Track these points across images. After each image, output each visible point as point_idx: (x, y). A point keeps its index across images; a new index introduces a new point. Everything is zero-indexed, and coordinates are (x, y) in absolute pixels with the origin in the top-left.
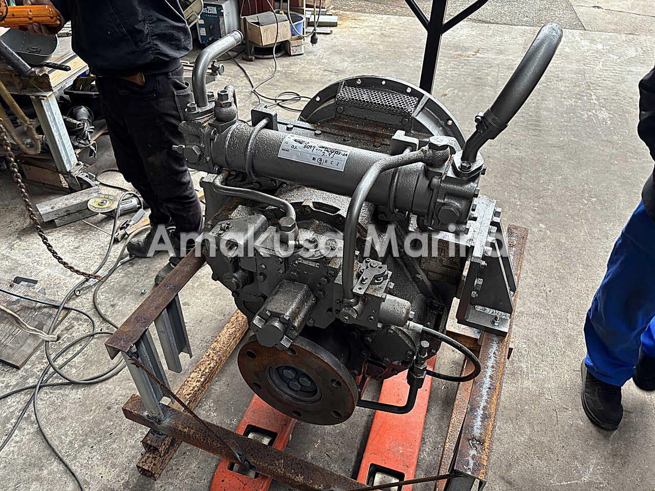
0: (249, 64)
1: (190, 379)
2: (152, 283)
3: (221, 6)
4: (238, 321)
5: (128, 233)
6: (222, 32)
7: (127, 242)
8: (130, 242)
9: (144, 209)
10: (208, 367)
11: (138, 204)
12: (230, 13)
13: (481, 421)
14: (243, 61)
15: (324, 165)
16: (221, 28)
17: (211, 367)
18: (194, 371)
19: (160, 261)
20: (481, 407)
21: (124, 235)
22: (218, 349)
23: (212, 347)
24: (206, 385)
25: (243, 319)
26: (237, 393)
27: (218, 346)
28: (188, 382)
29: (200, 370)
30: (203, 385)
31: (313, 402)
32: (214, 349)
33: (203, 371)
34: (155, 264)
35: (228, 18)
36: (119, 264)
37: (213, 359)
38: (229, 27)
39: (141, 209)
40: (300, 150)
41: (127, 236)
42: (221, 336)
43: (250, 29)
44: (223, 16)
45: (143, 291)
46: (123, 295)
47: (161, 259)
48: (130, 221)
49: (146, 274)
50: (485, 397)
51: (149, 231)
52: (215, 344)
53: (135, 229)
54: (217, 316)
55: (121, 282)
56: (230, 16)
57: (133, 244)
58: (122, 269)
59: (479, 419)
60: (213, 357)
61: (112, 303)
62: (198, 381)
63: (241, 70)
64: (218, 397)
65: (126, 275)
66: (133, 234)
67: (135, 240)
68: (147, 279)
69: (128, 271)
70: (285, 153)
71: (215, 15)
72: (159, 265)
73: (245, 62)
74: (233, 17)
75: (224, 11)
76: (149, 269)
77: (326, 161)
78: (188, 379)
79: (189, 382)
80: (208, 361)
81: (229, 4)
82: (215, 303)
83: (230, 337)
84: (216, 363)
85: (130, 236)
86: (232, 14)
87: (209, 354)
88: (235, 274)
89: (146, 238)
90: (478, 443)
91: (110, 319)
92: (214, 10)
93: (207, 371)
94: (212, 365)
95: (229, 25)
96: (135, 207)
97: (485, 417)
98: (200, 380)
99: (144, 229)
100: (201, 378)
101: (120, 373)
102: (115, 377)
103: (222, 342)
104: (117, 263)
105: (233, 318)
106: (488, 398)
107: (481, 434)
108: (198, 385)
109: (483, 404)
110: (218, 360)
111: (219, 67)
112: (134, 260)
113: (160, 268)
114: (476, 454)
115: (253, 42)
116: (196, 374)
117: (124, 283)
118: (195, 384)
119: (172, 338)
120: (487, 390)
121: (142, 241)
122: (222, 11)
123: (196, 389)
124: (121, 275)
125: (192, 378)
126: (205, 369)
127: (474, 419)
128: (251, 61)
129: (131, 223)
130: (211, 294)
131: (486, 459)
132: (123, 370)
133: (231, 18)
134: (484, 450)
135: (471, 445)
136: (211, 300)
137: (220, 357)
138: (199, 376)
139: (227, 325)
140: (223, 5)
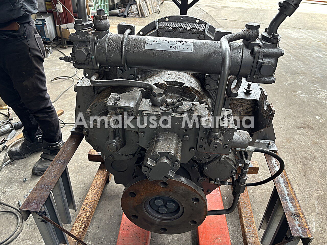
0: (65, 50)
1: (74, 228)
2: (30, 173)
3: (45, 20)
4: (98, 184)
5: (7, 145)
6: (46, 34)
7: (8, 151)
8: (10, 151)
9: (15, 130)
10: (85, 217)
11: (11, 128)
12: (50, 24)
13: (291, 203)
14: (61, 49)
15: (179, 50)
16: (45, 32)
17: (87, 217)
18: (76, 222)
19: (32, 159)
20: (286, 194)
21: (4, 147)
22: (89, 204)
23: (85, 203)
24: (86, 229)
25: (100, 182)
26: (105, 231)
27: (89, 202)
28: (73, 230)
29: (80, 220)
30: (84, 230)
31: (176, 219)
32: (86, 205)
33: (83, 220)
34: (30, 162)
35: (49, 26)
36: (4, 165)
37: (87, 211)
38: (50, 31)
39: (13, 130)
40: (160, 43)
41: (6, 147)
42: (89, 195)
43: (63, 31)
44: (46, 25)
45: (25, 179)
46: (10, 185)
47: (34, 158)
48: (7, 138)
49: (25, 169)
50: (285, 189)
51: (23, 141)
52: (86, 201)
53: (12, 142)
54: (79, 185)
55: (7, 176)
56: (50, 25)
57: (12, 151)
58: (6, 168)
59: (289, 202)
60: (87, 209)
61: (3, 191)
62: (80, 228)
63: (61, 53)
64: (93, 236)
65: (10, 172)
66: (11, 145)
67: (13, 149)
68: (26, 172)
69: (11, 169)
70: (149, 46)
71: (41, 25)
72: (33, 162)
73: (62, 49)
74: (51, 26)
75: (47, 22)
76: (26, 165)
77: (180, 47)
78: (73, 228)
79: (75, 230)
80: (84, 213)
81: (49, 19)
82: (76, 178)
83: (95, 195)
84: (90, 213)
85: (10, 147)
86: (51, 24)
87: (84, 208)
88: (114, 140)
89: (21, 146)
90: (296, 216)
91: (4, 202)
92: (40, 22)
93: (85, 219)
94: (88, 215)
95: (50, 30)
96: (9, 130)
97: (292, 200)
98: (82, 227)
99: (18, 142)
100: (82, 225)
101: (18, 236)
102: (15, 240)
103: (90, 199)
104: (2, 165)
105: (93, 183)
106: (287, 189)
107: (295, 210)
108: (81, 231)
109: (286, 193)
110: (91, 211)
111: (49, 50)
112: (13, 162)
113: (33, 163)
114: (299, 223)
115: (65, 39)
116: (78, 223)
117: (9, 176)
118: (78, 231)
119: (65, 198)
120: (284, 184)
121: (19, 148)
122: (45, 22)
123: (80, 233)
124: (6, 172)
125: (76, 227)
126: (84, 218)
127: (286, 203)
128: (66, 48)
129: (7, 140)
130: (72, 173)
131: (306, 224)
132: (20, 234)
133: (50, 26)
134: (302, 219)
135: (293, 218)
136: (73, 176)
137: (92, 209)
138: (81, 224)
139: (91, 188)
140: (46, 19)
